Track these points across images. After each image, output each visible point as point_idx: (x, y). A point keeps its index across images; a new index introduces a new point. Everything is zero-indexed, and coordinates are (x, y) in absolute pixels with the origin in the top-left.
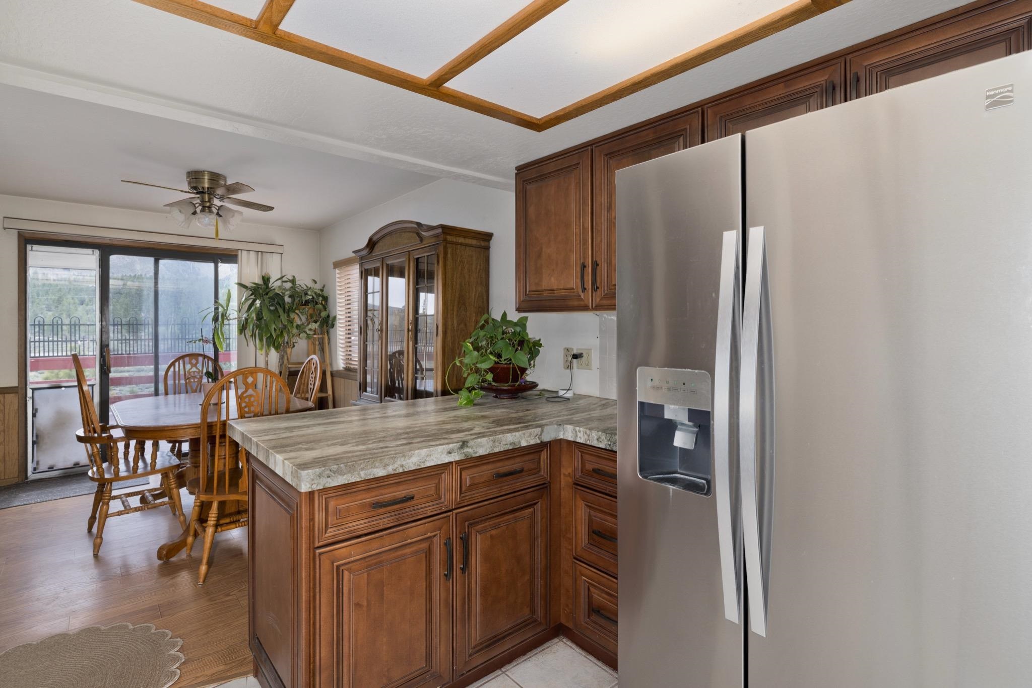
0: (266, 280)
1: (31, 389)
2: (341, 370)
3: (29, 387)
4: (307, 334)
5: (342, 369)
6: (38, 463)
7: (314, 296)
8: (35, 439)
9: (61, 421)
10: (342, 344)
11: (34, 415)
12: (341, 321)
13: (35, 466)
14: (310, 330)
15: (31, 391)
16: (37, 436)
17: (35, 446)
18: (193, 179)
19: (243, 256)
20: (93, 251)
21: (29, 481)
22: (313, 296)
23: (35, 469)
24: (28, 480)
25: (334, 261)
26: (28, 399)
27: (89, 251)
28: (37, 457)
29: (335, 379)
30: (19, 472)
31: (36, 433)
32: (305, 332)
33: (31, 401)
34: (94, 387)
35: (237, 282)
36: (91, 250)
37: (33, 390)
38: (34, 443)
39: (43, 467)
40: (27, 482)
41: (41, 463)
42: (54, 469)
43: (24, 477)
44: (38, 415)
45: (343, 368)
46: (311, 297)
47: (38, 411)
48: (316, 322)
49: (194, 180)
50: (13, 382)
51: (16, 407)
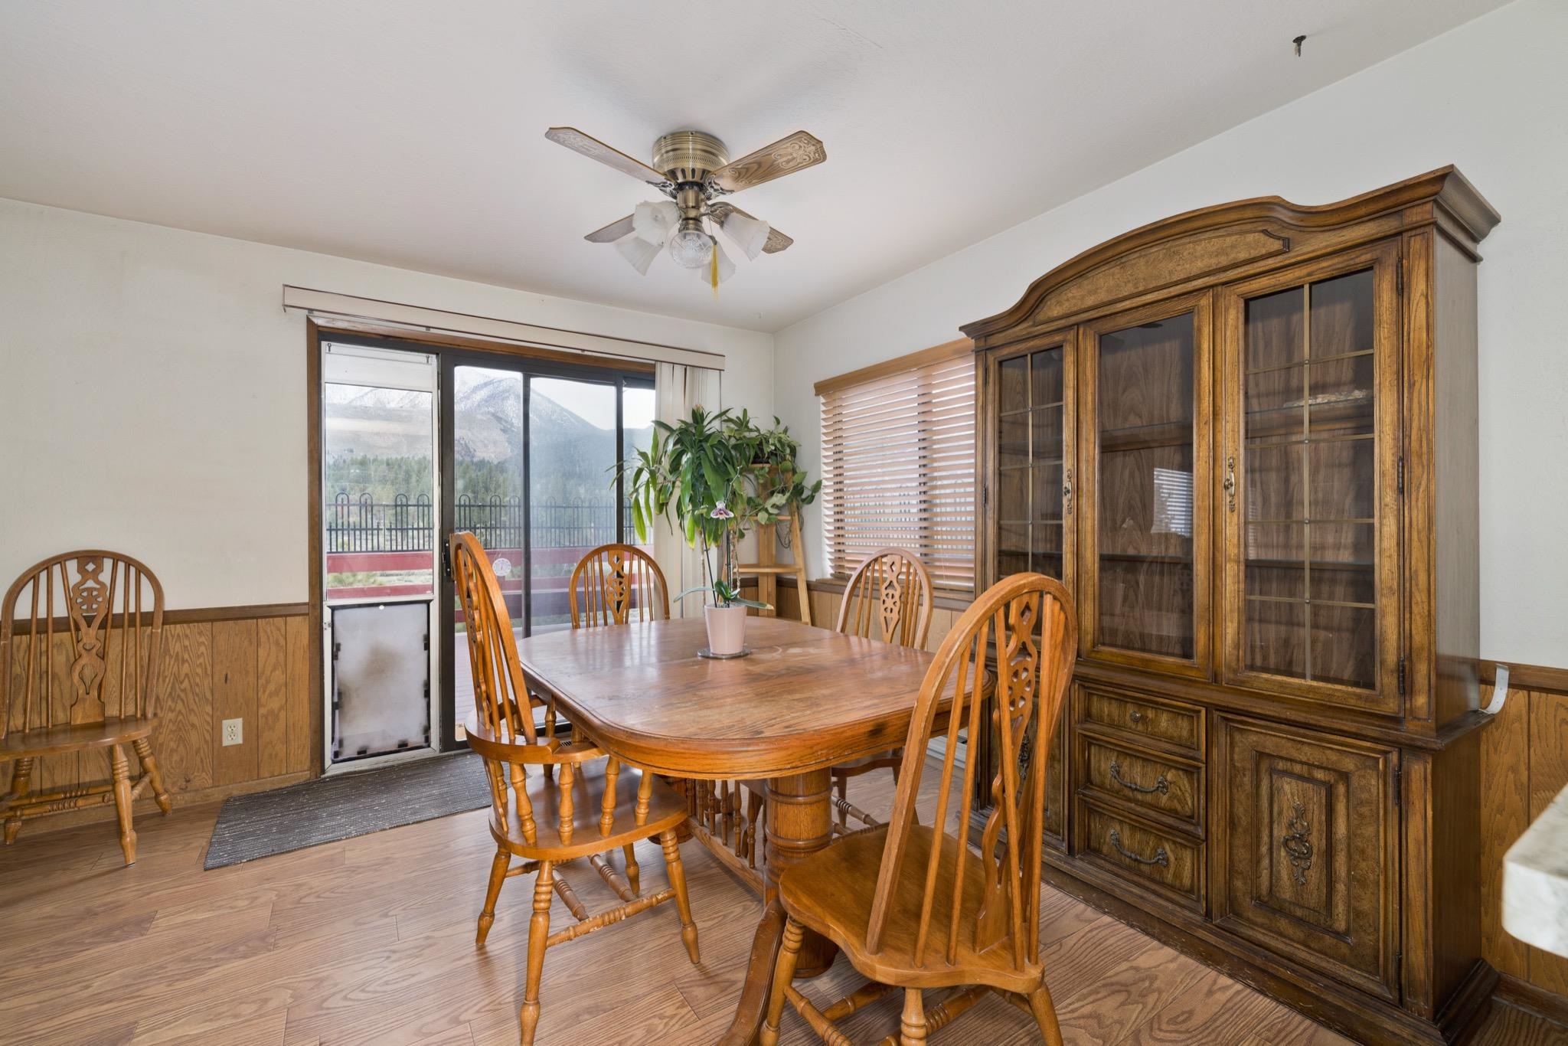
0: (698, 417)
1: (329, 607)
2: (830, 580)
3: (328, 602)
4: (770, 514)
5: (829, 577)
6: (341, 743)
7: (778, 445)
8: (336, 700)
9: (380, 665)
10: (828, 531)
11: (335, 657)
12: (827, 491)
13: (337, 748)
14: (774, 506)
15: (330, 611)
16: (340, 694)
17: (337, 712)
18: (667, 152)
19: (663, 373)
20: (428, 358)
21: (328, 777)
22: (776, 446)
23: (336, 754)
24: (326, 775)
25: (816, 381)
26: (324, 626)
27: (421, 357)
28: (341, 732)
29: (815, 594)
30: (312, 761)
31: (338, 689)
32: (766, 510)
33: (330, 629)
34: (431, 604)
35: (654, 419)
36: (425, 355)
37: (333, 609)
38: (335, 706)
39: (349, 751)
40: (325, 778)
41: (345, 743)
42: (368, 753)
43: (319, 771)
44: (341, 654)
45: (832, 575)
46: (773, 448)
47: (342, 648)
48: (783, 492)
49: (671, 153)
50: (300, 594)
51: (306, 641)
